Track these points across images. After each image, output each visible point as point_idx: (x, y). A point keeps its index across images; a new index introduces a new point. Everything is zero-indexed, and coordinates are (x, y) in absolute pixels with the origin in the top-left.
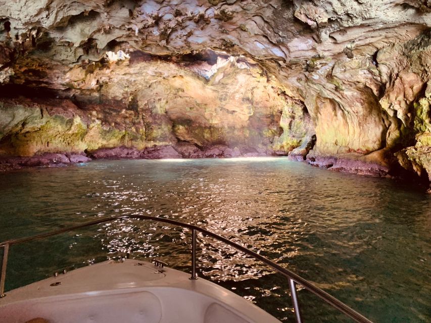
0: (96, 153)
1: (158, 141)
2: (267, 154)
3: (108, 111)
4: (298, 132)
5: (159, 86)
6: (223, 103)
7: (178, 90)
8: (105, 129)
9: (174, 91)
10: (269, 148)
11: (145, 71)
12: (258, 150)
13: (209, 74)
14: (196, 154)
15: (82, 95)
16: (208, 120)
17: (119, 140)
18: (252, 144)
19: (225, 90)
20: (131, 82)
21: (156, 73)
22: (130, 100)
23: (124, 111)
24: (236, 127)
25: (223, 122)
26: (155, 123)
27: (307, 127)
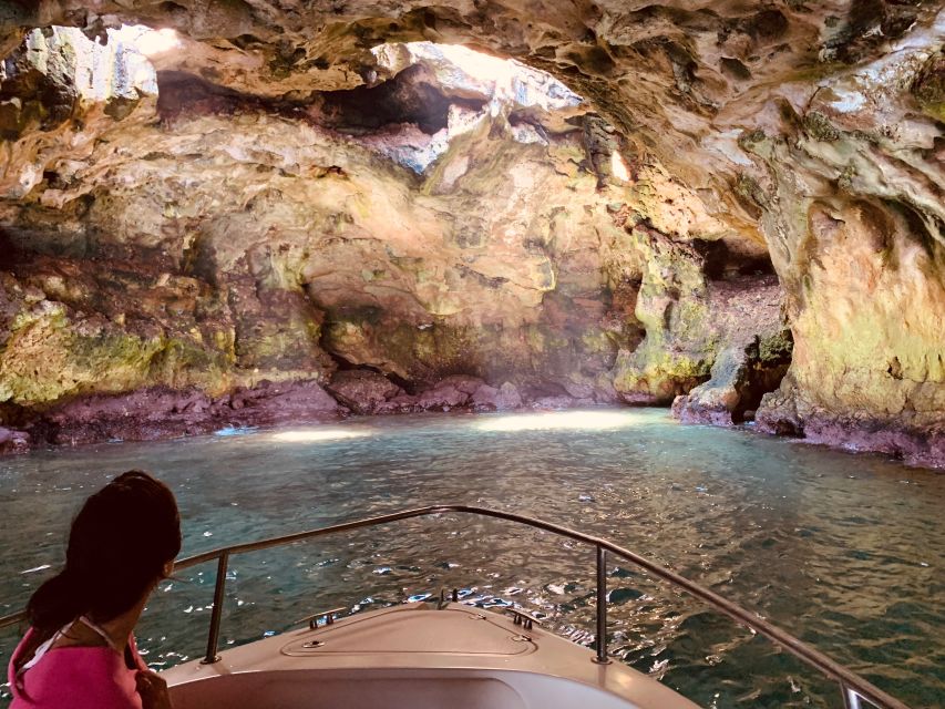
0: (61, 412)
1: (274, 369)
2: (597, 401)
3: (111, 278)
4: (691, 338)
5: (277, 206)
6: (469, 252)
7: (338, 217)
8: (83, 332)
9: (324, 223)
10: (603, 383)
11: (219, 148)
12: (570, 389)
13: (423, 159)
14: (390, 406)
15: (24, 228)
16: (427, 306)
17: (142, 369)
18: (551, 373)
19: (475, 213)
20: (182, 187)
21: (255, 154)
22: (187, 247)
23: (164, 280)
24: (505, 325)
25: (470, 311)
26: (269, 316)
27: (721, 320)
